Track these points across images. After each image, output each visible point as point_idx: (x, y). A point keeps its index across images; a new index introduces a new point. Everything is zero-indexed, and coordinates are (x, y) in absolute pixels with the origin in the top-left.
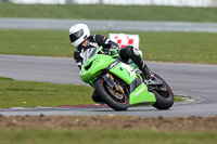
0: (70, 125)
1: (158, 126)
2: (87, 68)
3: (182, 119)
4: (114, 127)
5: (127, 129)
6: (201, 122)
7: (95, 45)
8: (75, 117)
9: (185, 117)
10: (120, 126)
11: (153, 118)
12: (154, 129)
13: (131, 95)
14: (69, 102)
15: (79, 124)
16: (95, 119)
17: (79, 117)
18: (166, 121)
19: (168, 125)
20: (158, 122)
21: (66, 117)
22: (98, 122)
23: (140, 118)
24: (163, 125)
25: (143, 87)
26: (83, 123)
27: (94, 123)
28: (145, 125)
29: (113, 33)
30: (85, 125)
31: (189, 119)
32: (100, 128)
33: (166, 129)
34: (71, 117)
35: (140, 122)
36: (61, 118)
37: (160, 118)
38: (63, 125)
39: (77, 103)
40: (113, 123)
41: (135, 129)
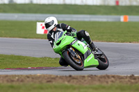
0: (13, 81)
1: (69, 81)
2: (58, 44)
3: (84, 77)
4: (41, 82)
5: (49, 83)
6: (97, 79)
7: (61, 30)
8: (16, 76)
10: (44, 81)
11: (66, 76)
12: (66, 83)
13: (85, 61)
14: (11, 66)
15: (18, 80)
16: (28, 77)
17: (18, 76)
18: (74, 78)
19: (75, 81)
20: (69, 79)
21: (10, 76)
22: (31, 79)
23: (57, 76)
24: (72, 81)
25: (92, 56)
26: (20, 80)
27: (28, 79)
28: (60, 81)
29: (39, 22)
30: (22, 81)
32: (32, 83)
33: (74, 83)
34: (13, 76)
35: (57, 79)
37: (70, 76)
38: (8, 81)
39: (17, 67)
40: (40, 80)
41: (54, 83)
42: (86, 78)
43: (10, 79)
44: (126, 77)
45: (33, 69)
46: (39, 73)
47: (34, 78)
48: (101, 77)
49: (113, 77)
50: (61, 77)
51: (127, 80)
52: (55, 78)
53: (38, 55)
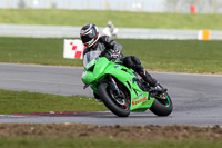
0: (26, 133)
1: (115, 135)
3: (139, 127)
6: (160, 131)
8: (31, 125)
9: (143, 125)
10: (76, 134)
11: (110, 127)
12: (111, 137)
14: (23, 110)
15: (34, 132)
16: (50, 128)
17: (34, 125)
18: (123, 130)
19: (125, 134)
20: (115, 131)
21: (22, 125)
22: (54, 130)
23: (96, 127)
24: (120, 134)
26: (38, 131)
27: (50, 131)
28: (102, 134)
29: (68, 39)
30: (40, 134)
31: (147, 127)
33: (123, 138)
34: (25, 125)
35: (97, 130)
36: (16, 125)
37: (118, 126)
38: (17, 133)
39: (32, 110)
40: (70, 132)
42: (143, 130)
43: (21, 130)
44: (207, 129)
45: (57, 114)
46: (67, 121)
47: (59, 129)
48: (167, 129)
49: (186, 128)
50: (103, 129)
51: (208, 134)
52: (93, 129)
53: (66, 92)
